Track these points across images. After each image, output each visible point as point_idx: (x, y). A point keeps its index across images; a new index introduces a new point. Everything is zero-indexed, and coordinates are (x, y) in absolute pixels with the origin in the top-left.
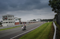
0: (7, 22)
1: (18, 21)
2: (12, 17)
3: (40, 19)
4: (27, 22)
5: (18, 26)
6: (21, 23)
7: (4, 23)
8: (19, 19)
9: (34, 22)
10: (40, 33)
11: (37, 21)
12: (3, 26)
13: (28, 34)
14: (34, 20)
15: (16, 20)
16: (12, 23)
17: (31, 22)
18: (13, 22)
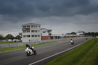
0: (30, 36)
1: (47, 34)
2: (38, 27)
3: (83, 32)
4: (61, 36)
5: (47, 43)
6: (52, 38)
7: (24, 36)
8: (49, 31)
9: (73, 36)
10: (82, 55)
11: (78, 34)
12: (23, 42)
13: (63, 56)
14: (73, 33)
15: (44, 32)
16: (37, 38)
17: (68, 37)
18: (39, 36)
